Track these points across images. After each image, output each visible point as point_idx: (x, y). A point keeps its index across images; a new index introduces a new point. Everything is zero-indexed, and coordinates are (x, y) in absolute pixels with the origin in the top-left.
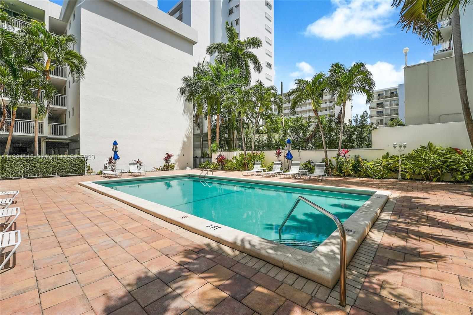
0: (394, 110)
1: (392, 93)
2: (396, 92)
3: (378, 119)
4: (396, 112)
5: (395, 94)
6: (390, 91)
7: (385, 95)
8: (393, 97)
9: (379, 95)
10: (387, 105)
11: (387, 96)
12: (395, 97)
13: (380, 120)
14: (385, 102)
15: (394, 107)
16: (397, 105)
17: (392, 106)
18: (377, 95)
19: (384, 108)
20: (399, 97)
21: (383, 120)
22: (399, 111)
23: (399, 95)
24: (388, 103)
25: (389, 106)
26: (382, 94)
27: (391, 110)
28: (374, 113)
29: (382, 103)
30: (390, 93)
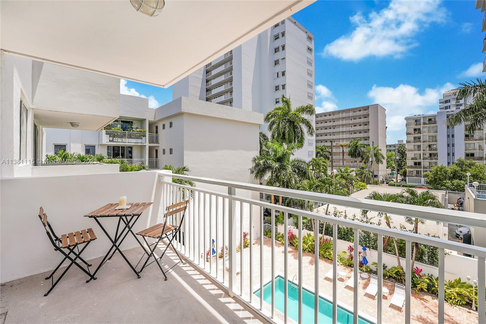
0: (433, 136)
1: (430, 120)
2: (435, 119)
3: (415, 144)
4: (434, 139)
5: (434, 121)
6: (427, 118)
7: (423, 121)
8: (432, 124)
9: (416, 121)
10: (425, 132)
11: (424, 122)
12: (433, 124)
13: (418, 145)
14: (423, 128)
15: (432, 134)
16: (436, 132)
17: (431, 132)
18: (414, 121)
19: (422, 134)
20: (438, 124)
21: (420, 145)
22: (438, 138)
23: (438, 122)
24: (426, 129)
25: (427, 132)
26: (420, 120)
27: (429, 136)
28: (411, 138)
29: (419, 129)
30: (428, 120)
